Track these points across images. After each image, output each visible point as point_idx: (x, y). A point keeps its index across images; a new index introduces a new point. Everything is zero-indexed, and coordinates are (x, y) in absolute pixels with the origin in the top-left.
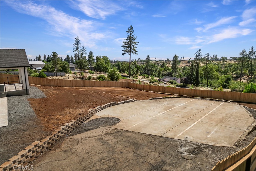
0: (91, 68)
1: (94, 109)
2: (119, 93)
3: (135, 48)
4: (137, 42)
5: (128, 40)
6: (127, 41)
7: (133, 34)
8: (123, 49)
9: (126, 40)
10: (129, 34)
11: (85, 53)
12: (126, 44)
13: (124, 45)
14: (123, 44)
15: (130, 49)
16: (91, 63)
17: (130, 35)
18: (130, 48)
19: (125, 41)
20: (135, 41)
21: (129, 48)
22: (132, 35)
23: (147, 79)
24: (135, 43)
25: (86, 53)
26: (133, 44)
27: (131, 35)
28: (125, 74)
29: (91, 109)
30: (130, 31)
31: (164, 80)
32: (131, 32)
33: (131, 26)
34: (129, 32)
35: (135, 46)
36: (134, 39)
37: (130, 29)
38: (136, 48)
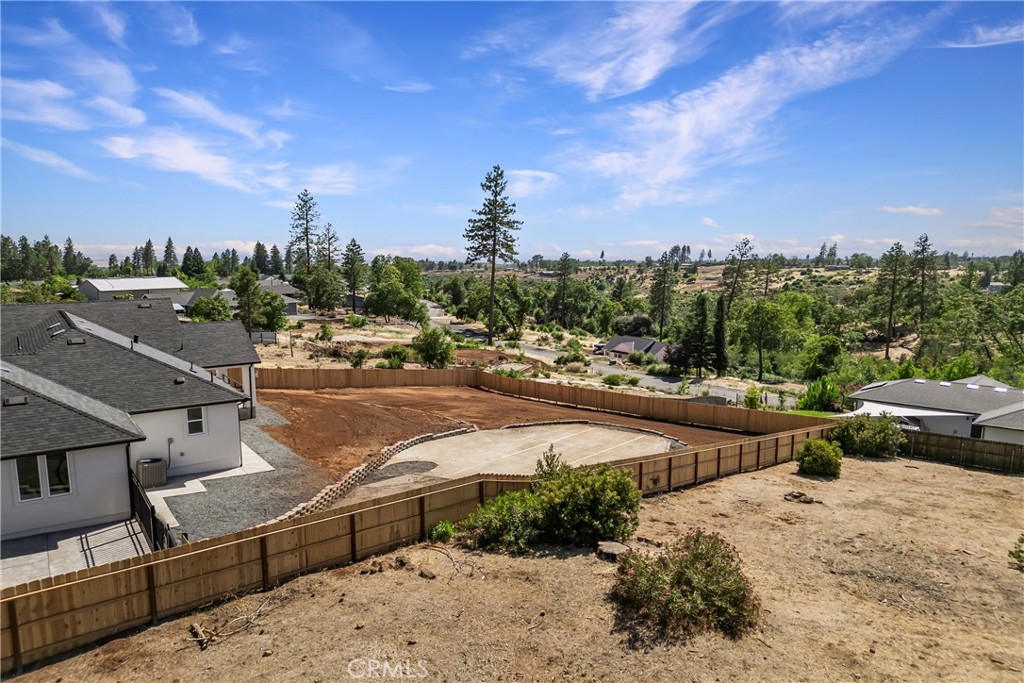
0: (354, 303)
1: (391, 448)
2: (445, 406)
3: (510, 243)
4: (517, 222)
5: (485, 214)
6: (483, 217)
7: (503, 194)
8: (470, 244)
9: (480, 213)
10: (489, 195)
11: (332, 249)
12: (481, 229)
13: (471, 231)
14: (468, 226)
15: (494, 245)
16: (355, 283)
17: (492, 198)
18: (494, 241)
19: (477, 217)
20: (511, 217)
21: (491, 242)
22: (498, 198)
23: (554, 345)
24: (510, 224)
25: (335, 249)
26: (503, 229)
27: (496, 196)
28: (479, 325)
29: (386, 448)
30: (492, 184)
31: (616, 349)
32: (496, 186)
33: (497, 168)
34: (491, 187)
35: (511, 232)
36: (507, 212)
37: (492, 177)
38: (513, 241)
